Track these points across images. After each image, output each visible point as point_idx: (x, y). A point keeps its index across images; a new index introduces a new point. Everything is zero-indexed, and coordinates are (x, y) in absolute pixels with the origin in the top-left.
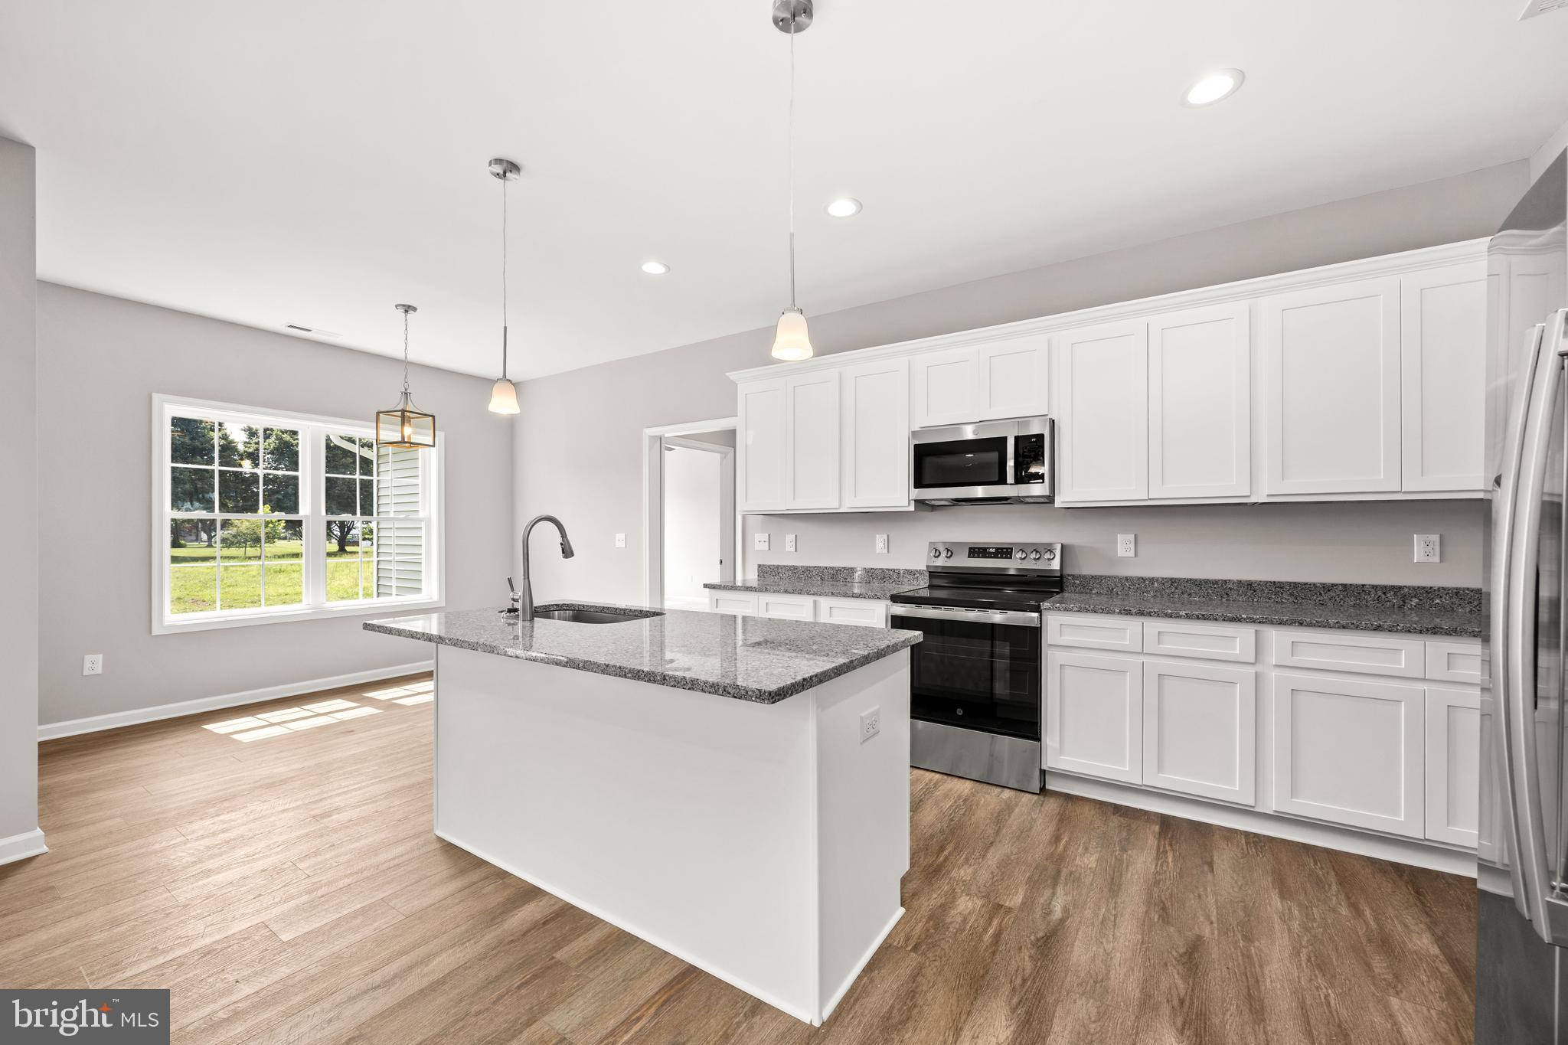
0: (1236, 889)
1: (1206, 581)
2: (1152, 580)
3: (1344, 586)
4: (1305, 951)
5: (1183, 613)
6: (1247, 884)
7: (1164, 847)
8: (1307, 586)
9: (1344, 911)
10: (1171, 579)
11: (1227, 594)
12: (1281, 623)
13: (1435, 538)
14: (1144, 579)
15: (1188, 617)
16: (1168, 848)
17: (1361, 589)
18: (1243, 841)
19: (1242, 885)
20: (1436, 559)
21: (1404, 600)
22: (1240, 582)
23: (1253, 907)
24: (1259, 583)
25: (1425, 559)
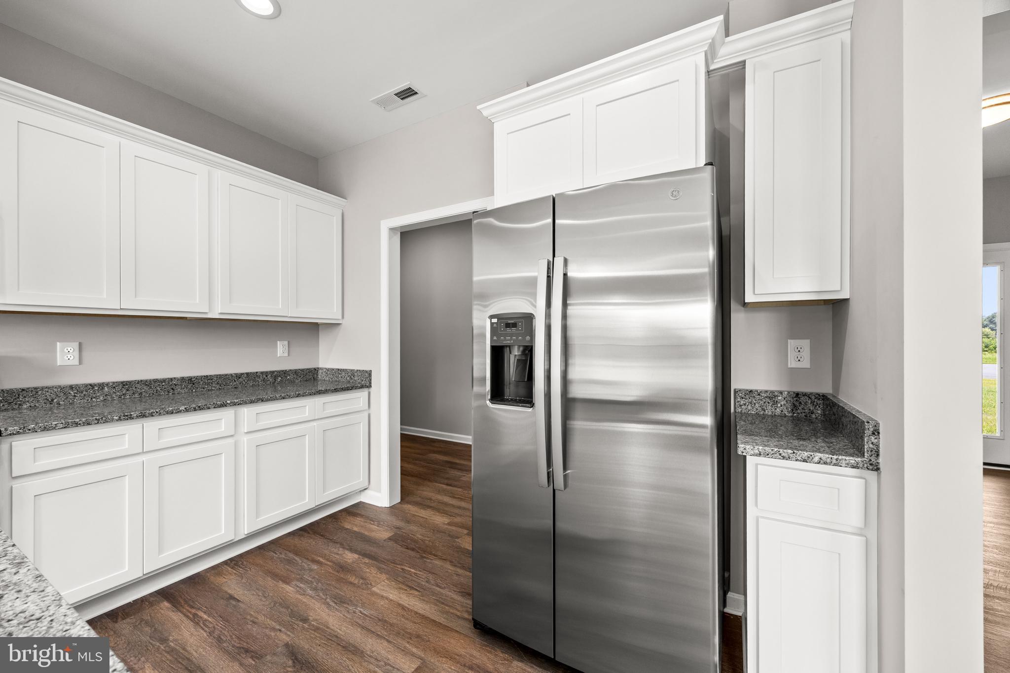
0: (264, 599)
1: (156, 381)
2: (102, 386)
3: (247, 374)
4: (328, 600)
5: (183, 408)
6: (264, 591)
7: (190, 612)
8: (227, 376)
9: (315, 567)
10: (122, 383)
11: (173, 389)
12: (252, 402)
13: (286, 343)
14: (92, 386)
15: (187, 410)
16: (193, 611)
17: (256, 375)
18: (230, 569)
19: (263, 594)
20: (286, 354)
21: (275, 378)
22: (183, 379)
23: (283, 601)
24: (196, 378)
25: (282, 355)
